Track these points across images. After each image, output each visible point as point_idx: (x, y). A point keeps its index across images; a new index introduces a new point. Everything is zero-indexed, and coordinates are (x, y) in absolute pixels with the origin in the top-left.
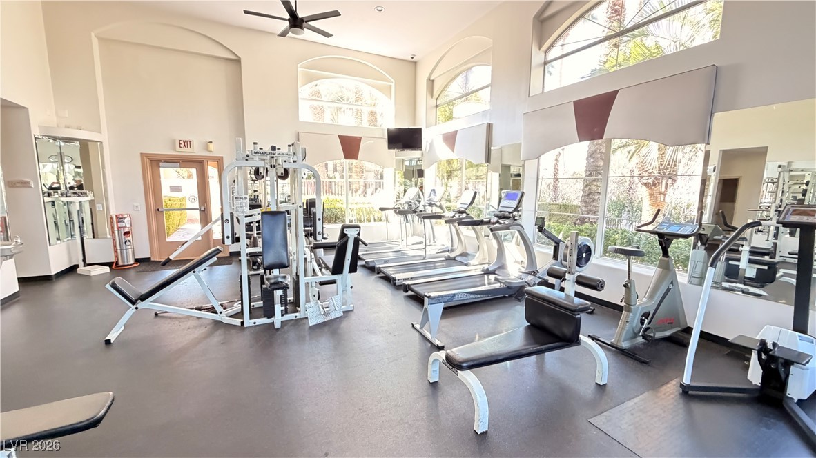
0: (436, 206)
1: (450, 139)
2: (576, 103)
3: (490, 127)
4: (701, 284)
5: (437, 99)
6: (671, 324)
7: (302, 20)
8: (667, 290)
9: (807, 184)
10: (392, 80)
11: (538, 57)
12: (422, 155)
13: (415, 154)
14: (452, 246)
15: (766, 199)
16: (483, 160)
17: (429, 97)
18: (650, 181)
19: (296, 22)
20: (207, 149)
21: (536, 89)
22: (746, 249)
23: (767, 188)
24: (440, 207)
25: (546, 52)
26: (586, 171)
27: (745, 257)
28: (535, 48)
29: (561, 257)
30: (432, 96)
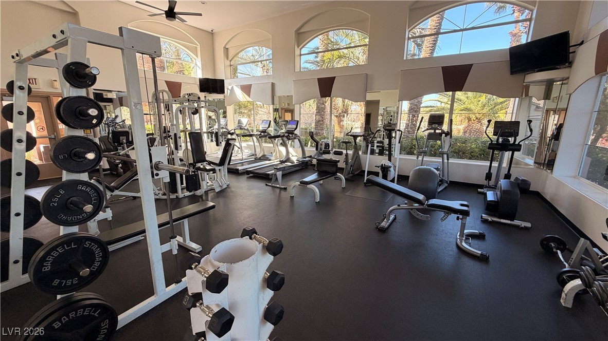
0: (245, 129)
1: (247, 89)
2: (319, 79)
3: (273, 85)
4: (367, 154)
5: (230, 61)
6: (358, 169)
7: (175, 13)
8: (356, 157)
9: (392, 116)
10: (198, 44)
11: (297, 52)
12: (225, 97)
13: (220, 96)
14: (255, 152)
15: (380, 123)
16: (271, 103)
17: (226, 59)
18: (337, 114)
19: (171, 14)
20: (53, 87)
21: (297, 69)
22: (376, 142)
23: (380, 118)
24: (248, 130)
25: (301, 49)
26: (316, 110)
27: (376, 145)
28: (296, 47)
29: (319, 149)
30: (227, 59)
